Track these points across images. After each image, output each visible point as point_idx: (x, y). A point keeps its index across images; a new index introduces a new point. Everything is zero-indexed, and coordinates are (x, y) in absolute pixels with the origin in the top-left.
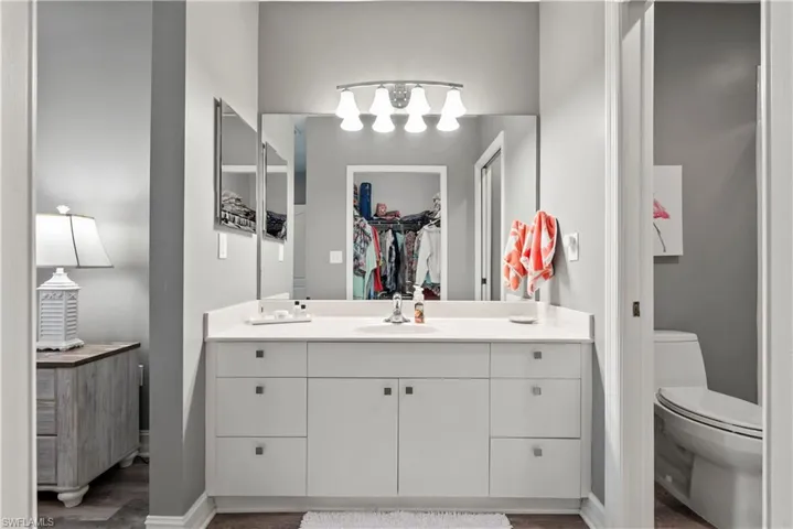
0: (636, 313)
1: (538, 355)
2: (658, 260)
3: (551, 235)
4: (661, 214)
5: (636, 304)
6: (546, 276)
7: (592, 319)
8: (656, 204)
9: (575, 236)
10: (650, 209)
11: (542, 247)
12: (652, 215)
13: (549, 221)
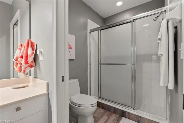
0: (63, 80)
1: (18, 109)
2: (70, 60)
3: (33, 49)
4: (70, 48)
5: (63, 77)
6: (31, 66)
7: (48, 84)
8: (69, 45)
9: (42, 50)
10: (68, 47)
11: (28, 54)
12: (68, 48)
13: (32, 44)
